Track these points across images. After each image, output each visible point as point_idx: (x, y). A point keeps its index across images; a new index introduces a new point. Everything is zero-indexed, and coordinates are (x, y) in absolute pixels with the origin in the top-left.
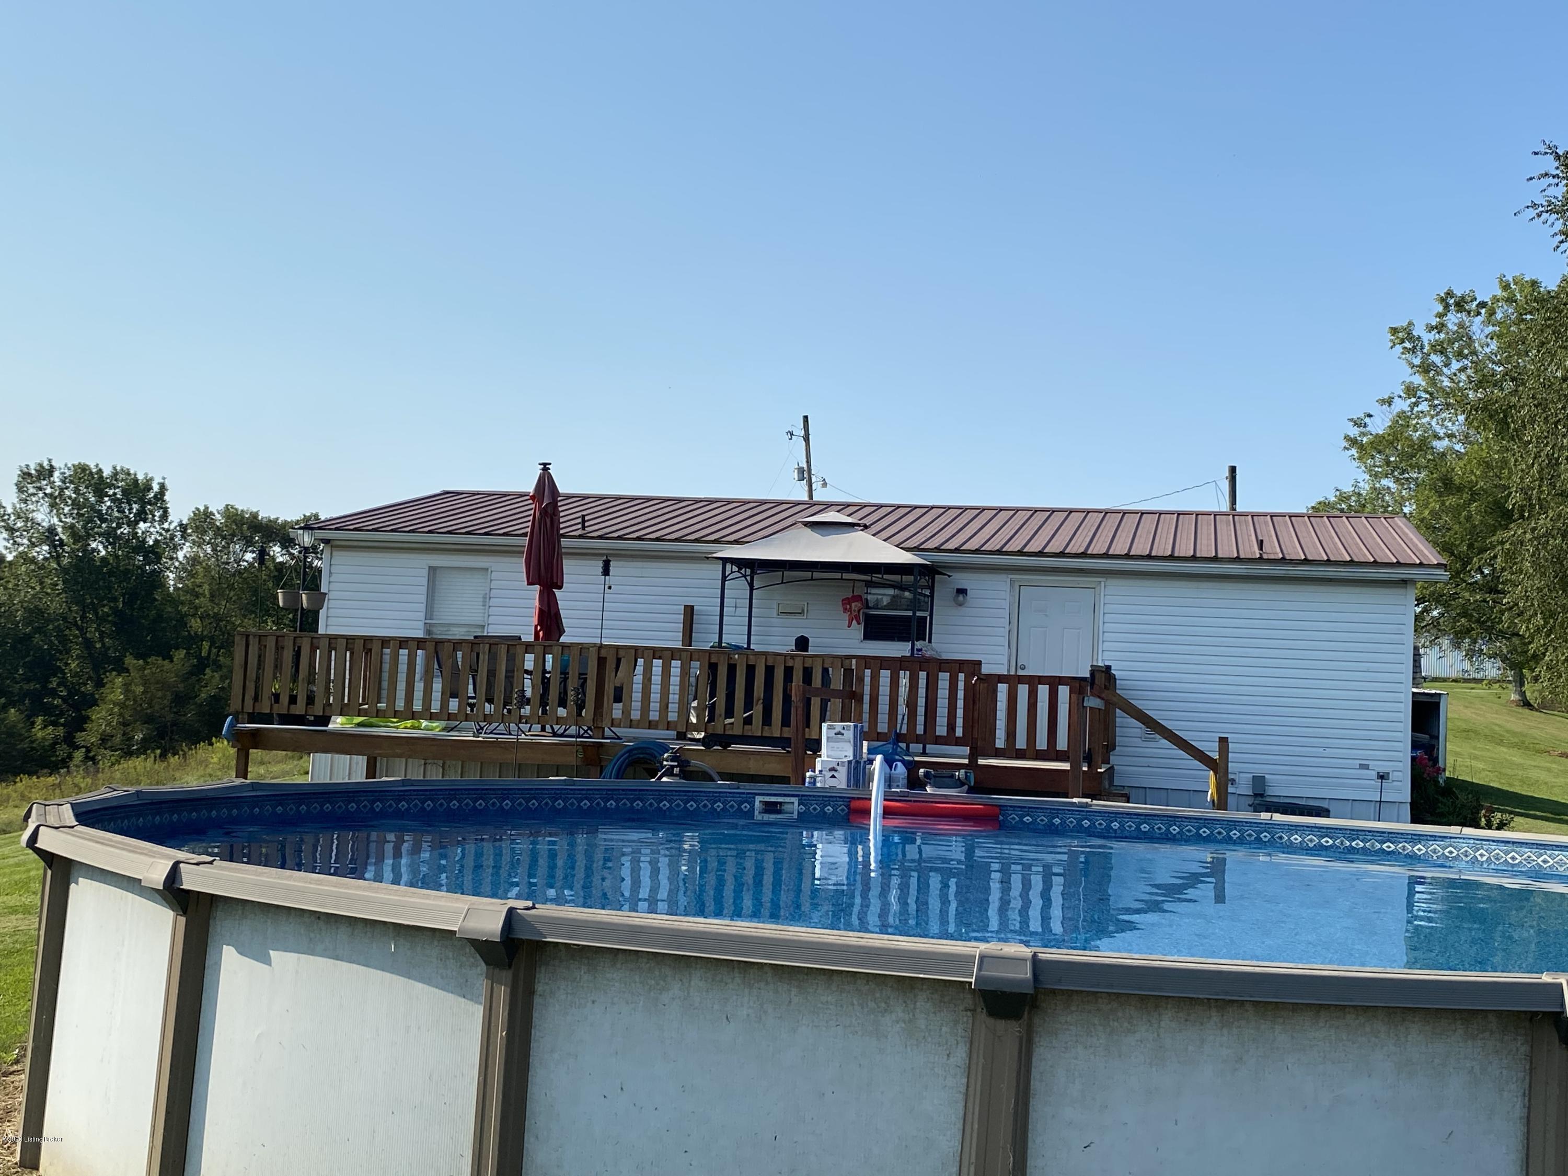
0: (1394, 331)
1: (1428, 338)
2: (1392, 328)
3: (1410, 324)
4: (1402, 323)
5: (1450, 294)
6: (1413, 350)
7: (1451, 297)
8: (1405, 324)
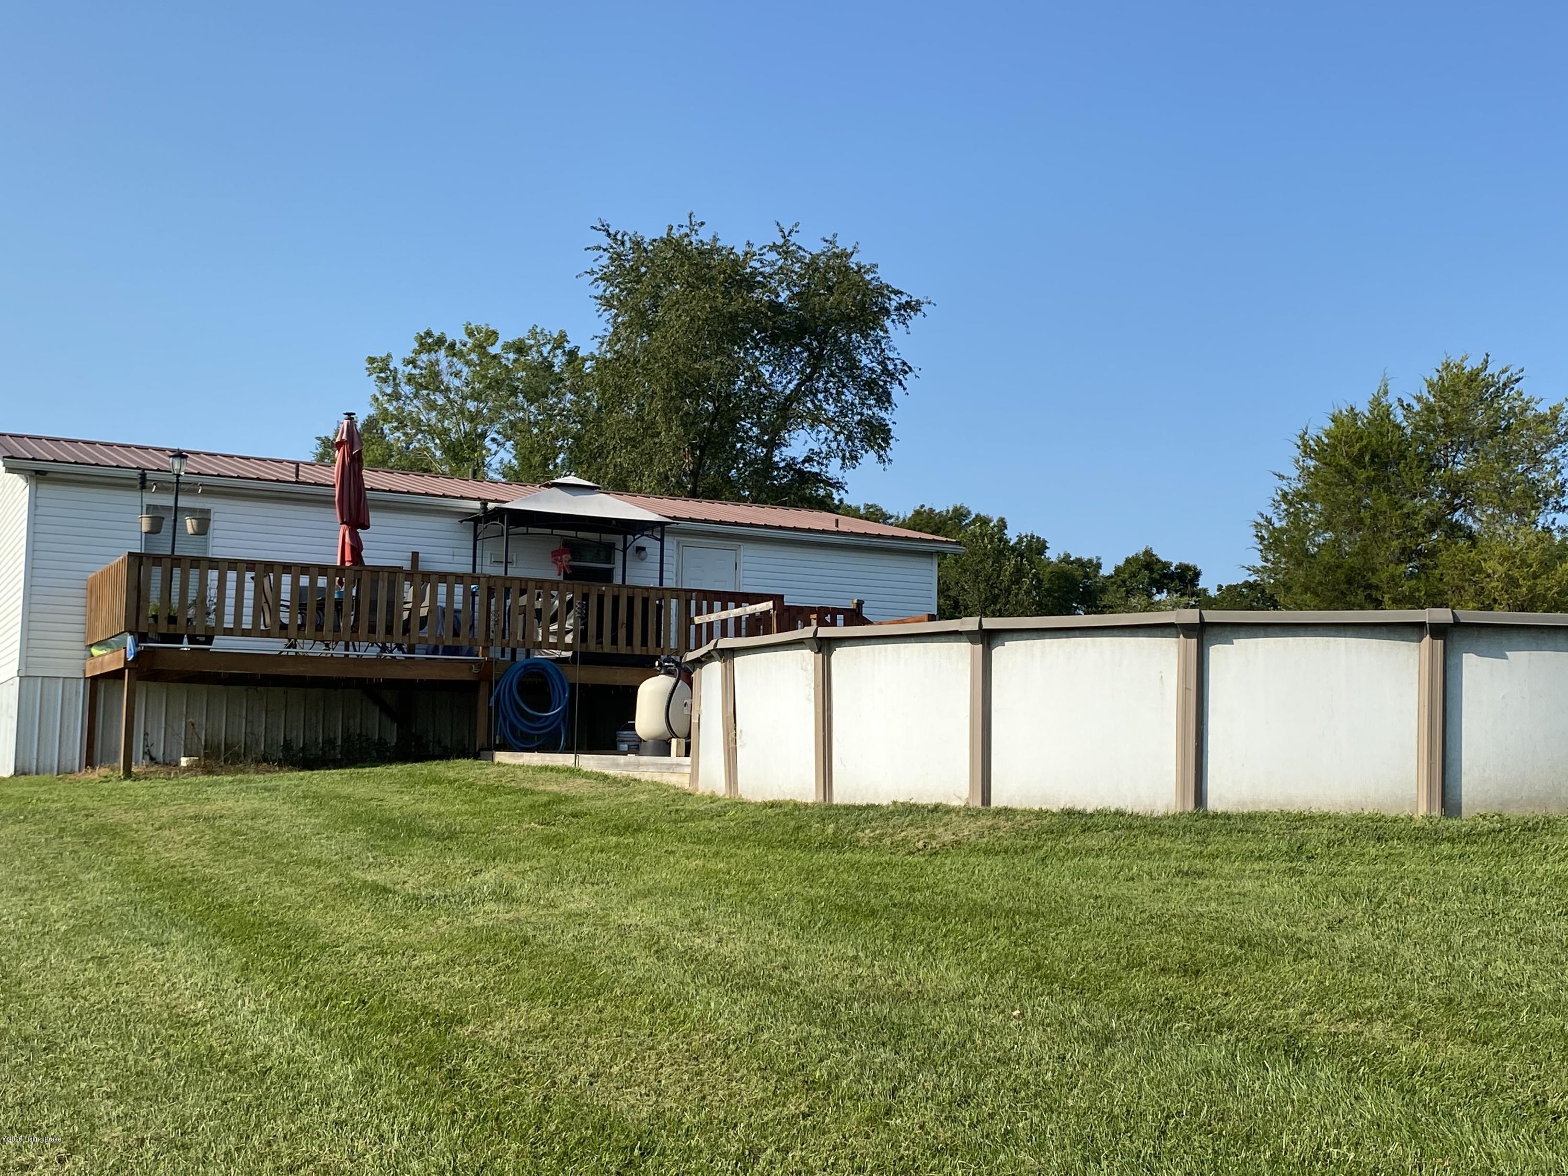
0: (372, 360)
1: (404, 370)
2: (370, 358)
3: (389, 356)
4: (380, 354)
5: (429, 334)
6: (385, 380)
7: (430, 337)
8: (384, 355)
